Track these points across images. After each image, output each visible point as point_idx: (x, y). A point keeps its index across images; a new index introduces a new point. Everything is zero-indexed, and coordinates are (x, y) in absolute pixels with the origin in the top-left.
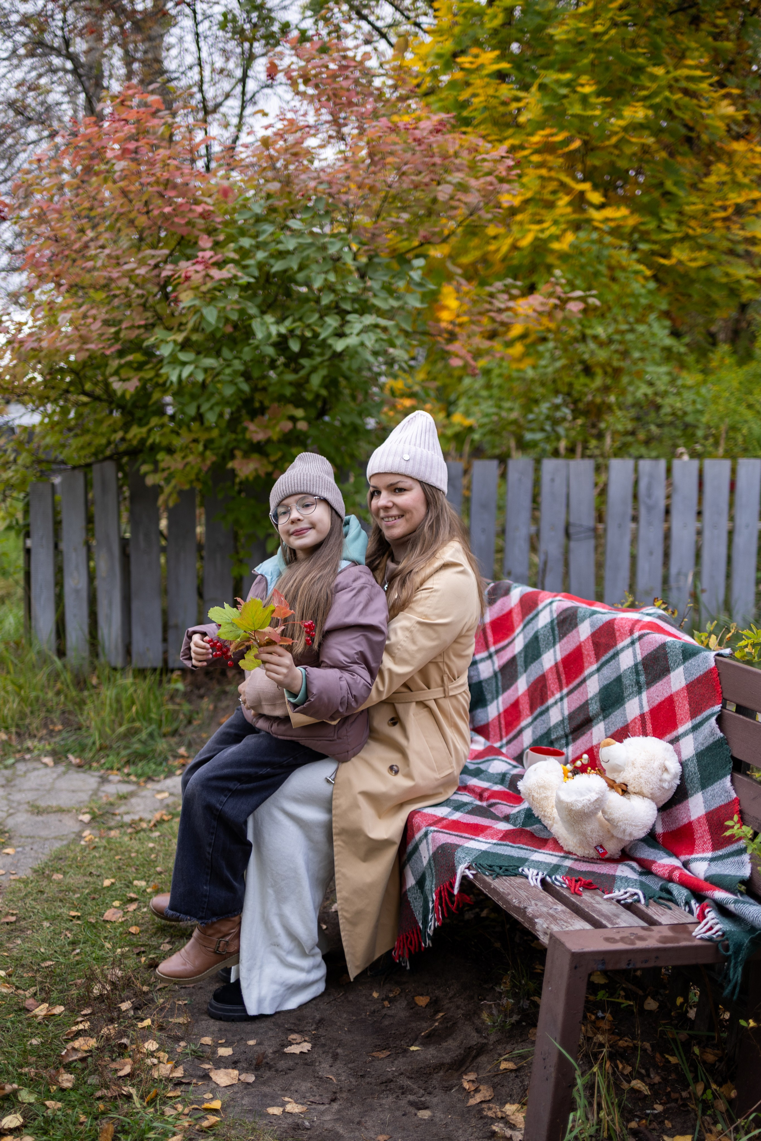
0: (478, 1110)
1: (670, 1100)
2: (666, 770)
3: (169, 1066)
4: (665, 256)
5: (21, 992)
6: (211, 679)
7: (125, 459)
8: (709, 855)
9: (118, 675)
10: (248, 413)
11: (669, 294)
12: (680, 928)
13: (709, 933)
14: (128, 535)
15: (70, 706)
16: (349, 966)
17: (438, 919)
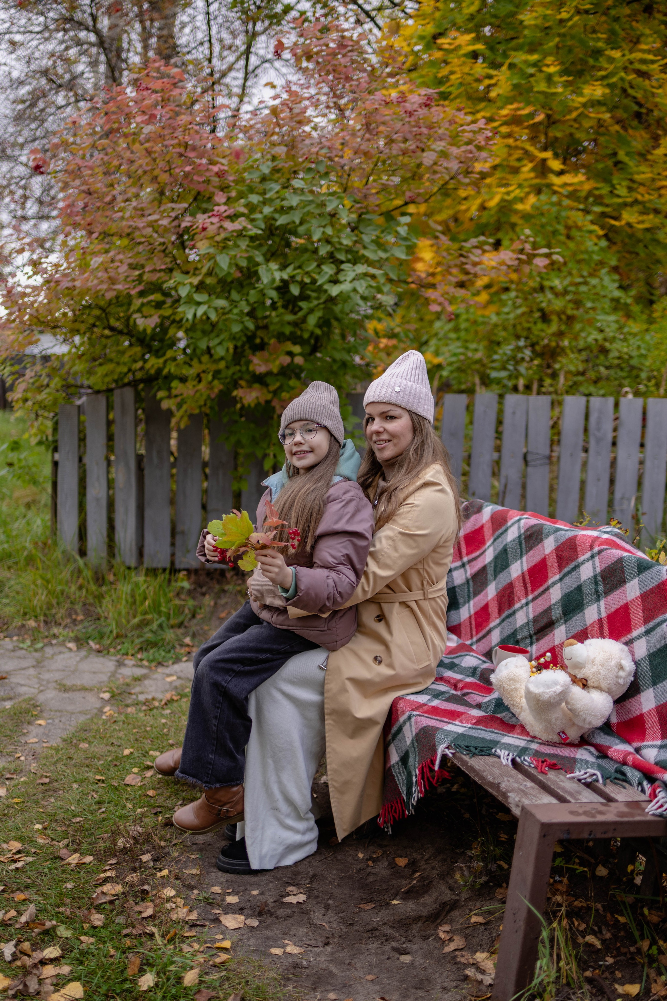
0: (452, 957)
1: (619, 954)
2: (621, 668)
3: (185, 910)
4: (616, 218)
5: (55, 843)
6: (212, 579)
7: (141, 386)
8: (659, 743)
9: (133, 574)
10: (250, 348)
11: (619, 252)
12: (635, 805)
13: (660, 810)
14: (143, 452)
15: (91, 600)
16: (337, 829)
17: (421, 791)
